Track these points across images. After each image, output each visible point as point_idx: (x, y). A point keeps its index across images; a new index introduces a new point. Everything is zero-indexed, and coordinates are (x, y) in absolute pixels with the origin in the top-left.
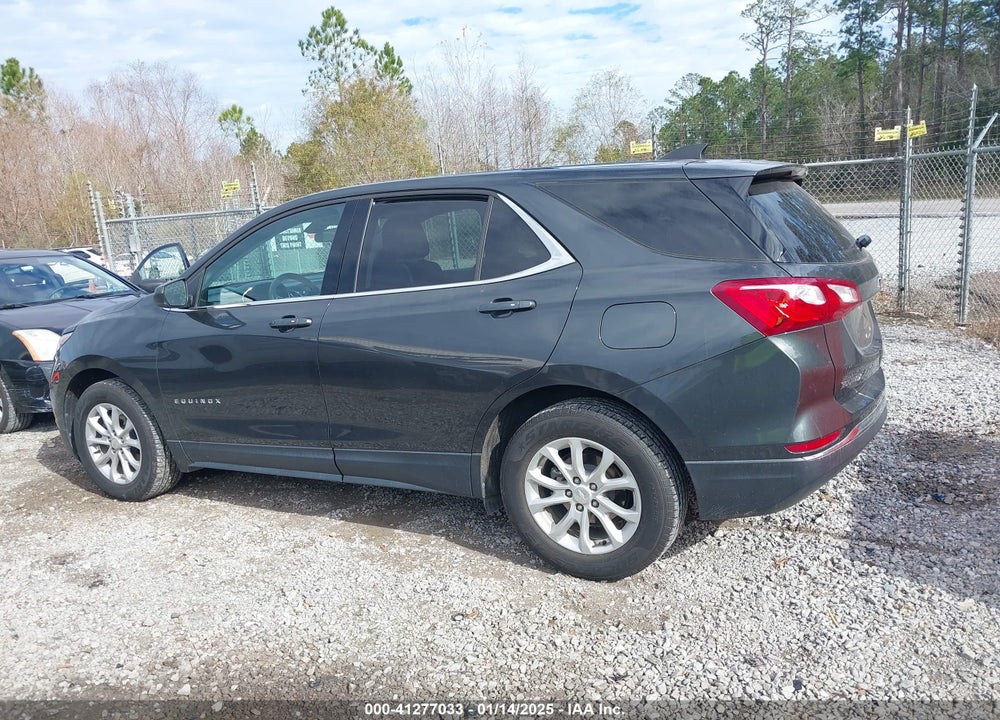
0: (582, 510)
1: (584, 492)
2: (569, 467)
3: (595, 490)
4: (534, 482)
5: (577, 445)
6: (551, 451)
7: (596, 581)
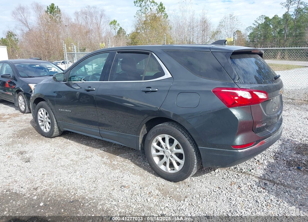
0: (167, 158)
1: (168, 152)
2: (164, 144)
3: (172, 152)
4: (154, 147)
5: (167, 137)
6: (160, 138)
7: (170, 181)
